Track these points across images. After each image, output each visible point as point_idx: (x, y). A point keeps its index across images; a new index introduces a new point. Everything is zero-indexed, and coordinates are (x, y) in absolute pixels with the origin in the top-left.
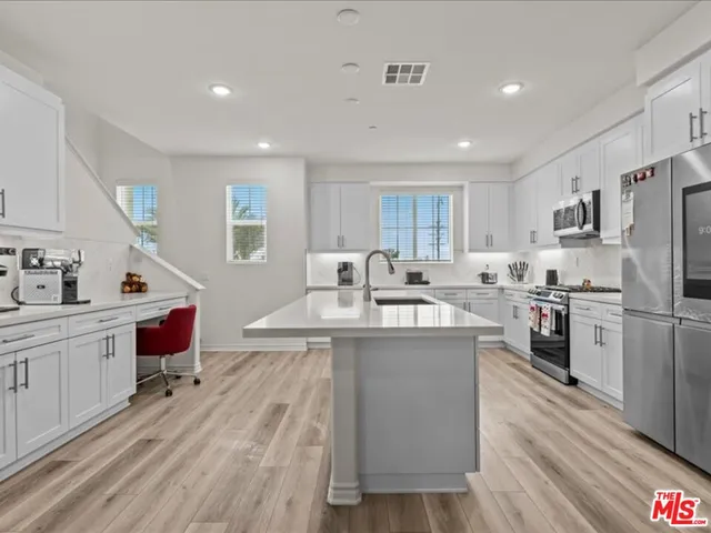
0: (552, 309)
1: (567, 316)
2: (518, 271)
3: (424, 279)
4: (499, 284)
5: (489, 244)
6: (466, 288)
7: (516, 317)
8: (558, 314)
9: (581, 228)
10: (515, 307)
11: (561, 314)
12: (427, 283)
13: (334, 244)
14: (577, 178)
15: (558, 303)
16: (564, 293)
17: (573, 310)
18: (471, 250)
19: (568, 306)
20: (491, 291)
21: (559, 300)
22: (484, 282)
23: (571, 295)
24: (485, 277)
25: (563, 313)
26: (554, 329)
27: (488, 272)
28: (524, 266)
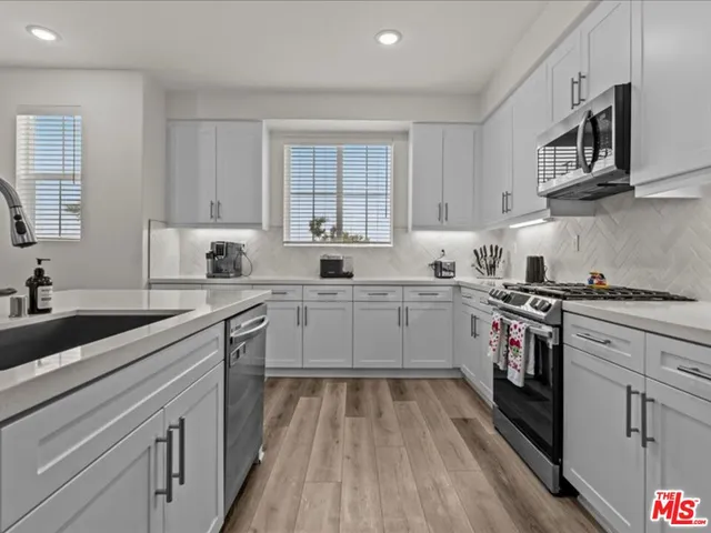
0: (528, 330)
1: (559, 349)
2: (488, 260)
3: (344, 270)
4: (458, 278)
5: (443, 218)
6: (403, 285)
7: (474, 334)
8: (540, 343)
9: (589, 169)
10: (474, 318)
11: (545, 345)
12: (349, 275)
13: (205, 216)
14: (581, 77)
15: (540, 321)
16: (553, 301)
17: (570, 336)
18: (417, 227)
19: (560, 328)
20: (443, 290)
21: (543, 315)
22: (437, 276)
23: (568, 304)
24: (438, 268)
25: (551, 343)
26: (531, 372)
27: (443, 260)
28: (497, 252)
